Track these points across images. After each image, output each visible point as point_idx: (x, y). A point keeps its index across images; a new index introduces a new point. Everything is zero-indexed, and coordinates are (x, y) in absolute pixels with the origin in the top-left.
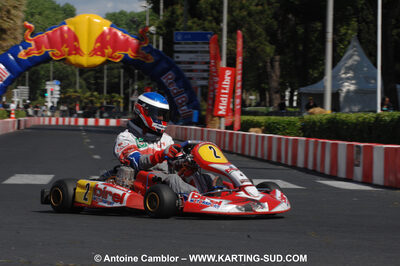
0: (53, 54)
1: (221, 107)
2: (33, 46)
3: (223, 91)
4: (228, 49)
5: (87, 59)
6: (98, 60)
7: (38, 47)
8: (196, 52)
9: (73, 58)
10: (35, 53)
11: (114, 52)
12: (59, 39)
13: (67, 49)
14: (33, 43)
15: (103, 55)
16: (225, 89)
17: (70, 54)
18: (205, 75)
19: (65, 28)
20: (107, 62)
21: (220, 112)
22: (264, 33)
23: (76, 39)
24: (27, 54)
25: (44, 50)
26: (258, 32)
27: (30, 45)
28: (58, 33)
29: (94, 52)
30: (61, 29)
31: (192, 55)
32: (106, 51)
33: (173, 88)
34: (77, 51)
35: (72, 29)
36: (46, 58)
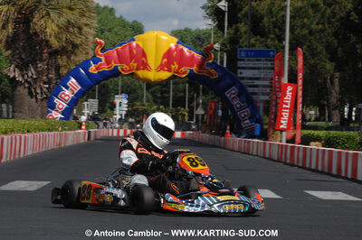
0: (122, 69)
1: (282, 122)
2: (103, 61)
3: (284, 106)
4: (289, 66)
5: (155, 74)
6: (165, 75)
7: (108, 62)
8: (259, 68)
9: (141, 73)
10: (105, 68)
11: (180, 68)
12: (128, 54)
13: (135, 65)
14: (103, 58)
15: (169, 70)
16: (286, 104)
17: (138, 69)
18: (268, 90)
19: (134, 44)
20: (173, 77)
21: (282, 126)
22: (324, 50)
23: (144, 55)
24: (97, 68)
25: (114, 65)
26: (319, 50)
27: (100, 60)
28: (128, 48)
29: (161, 68)
30: (130, 46)
31: (256, 72)
32: (173, 67)
33: (236, 103)
34: (145, 66)
35: (141, 45)
36: (115, 73)
